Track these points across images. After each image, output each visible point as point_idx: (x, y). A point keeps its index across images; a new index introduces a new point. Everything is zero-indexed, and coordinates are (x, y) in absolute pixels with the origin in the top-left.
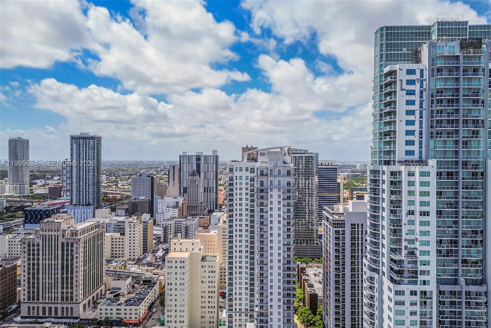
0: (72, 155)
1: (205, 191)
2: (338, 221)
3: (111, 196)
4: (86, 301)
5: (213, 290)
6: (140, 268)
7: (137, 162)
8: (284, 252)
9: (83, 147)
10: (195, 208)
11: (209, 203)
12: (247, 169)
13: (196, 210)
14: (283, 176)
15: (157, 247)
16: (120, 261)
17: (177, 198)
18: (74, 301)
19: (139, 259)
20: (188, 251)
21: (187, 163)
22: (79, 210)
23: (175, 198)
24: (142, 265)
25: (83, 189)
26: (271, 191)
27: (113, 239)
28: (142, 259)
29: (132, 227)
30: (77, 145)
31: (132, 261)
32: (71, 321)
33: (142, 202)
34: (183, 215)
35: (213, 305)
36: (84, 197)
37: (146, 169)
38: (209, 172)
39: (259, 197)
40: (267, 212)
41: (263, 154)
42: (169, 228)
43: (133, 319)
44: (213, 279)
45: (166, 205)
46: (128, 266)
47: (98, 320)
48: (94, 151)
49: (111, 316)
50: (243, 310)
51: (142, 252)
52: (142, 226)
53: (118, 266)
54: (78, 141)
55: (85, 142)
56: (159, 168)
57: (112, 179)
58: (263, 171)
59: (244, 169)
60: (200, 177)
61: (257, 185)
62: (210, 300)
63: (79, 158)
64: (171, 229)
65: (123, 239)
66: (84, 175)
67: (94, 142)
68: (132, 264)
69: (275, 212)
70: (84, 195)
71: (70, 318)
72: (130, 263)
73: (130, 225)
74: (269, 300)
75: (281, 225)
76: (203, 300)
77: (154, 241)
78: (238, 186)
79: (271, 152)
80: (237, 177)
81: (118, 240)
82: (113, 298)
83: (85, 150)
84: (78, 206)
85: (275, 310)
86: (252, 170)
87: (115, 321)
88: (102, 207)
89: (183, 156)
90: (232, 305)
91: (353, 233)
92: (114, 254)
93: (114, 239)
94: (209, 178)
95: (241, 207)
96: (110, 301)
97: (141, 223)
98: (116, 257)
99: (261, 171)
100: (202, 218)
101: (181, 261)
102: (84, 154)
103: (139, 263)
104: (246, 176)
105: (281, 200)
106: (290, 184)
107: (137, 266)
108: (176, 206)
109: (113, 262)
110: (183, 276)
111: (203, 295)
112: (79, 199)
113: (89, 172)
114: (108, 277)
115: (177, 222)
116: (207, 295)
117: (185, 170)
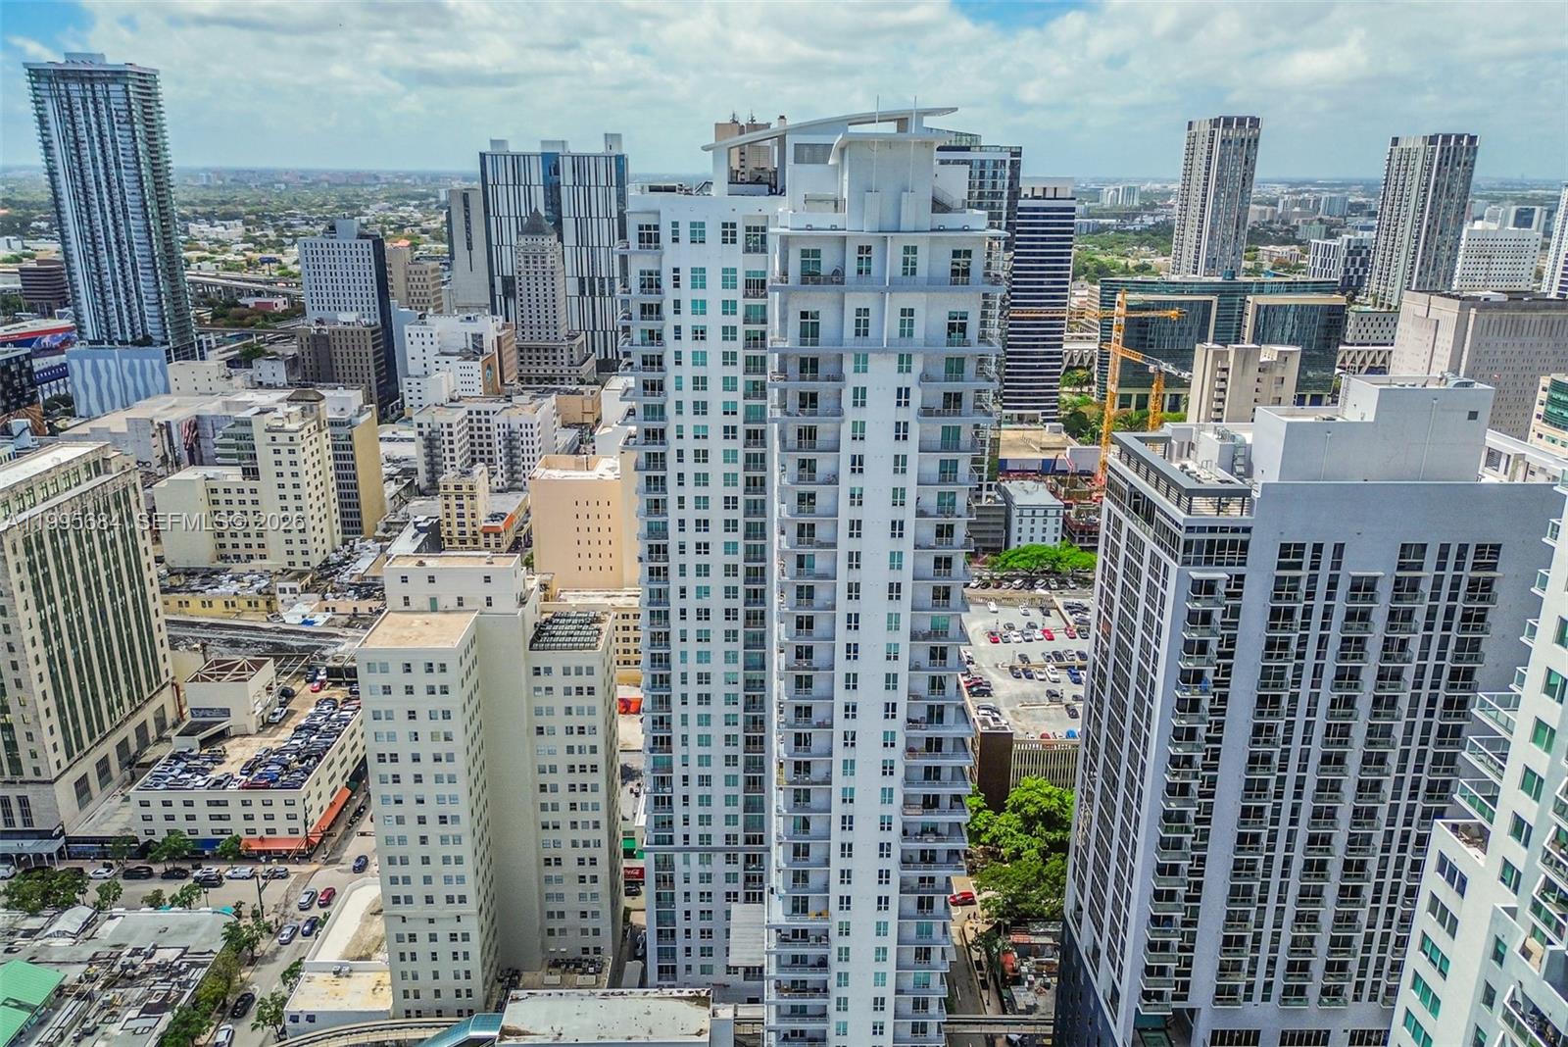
0: (47, 147)
1: (582, 293)
2: (1213, 530)
3: (251, 302)
4: (88, 766)
5: (588, 759)
6: (325, 604)
7: (357, 175)
8: (915, 667)
9: (87, 114)
10: (550, 354)
11: (599, 336)
12: (728, 233)
13: (551, 361)
14: (932, 284)
15: (404, 509)
16: (252, 572)
17: (475, 320)
18: (28, 774)
19: (326, 564)
20: (466, 606)
21: (511, 182)
22: (111, 362)
23: (469, 318)
24: (334, 591)
25: (115, 283)
26: (862, 364)
27: (214, 491)
28: (340, 564)
29: (284, 450)
30: (60, 107)
31: (294, 579)
32: (29, 846)
33: (347, 334)
34: (502, 381)
35: (590, 816)
36: (125, 313)
37: (387, 199)
38: (595, 221)
39: (793, 402)
40: (833, 480)
41: (812, 154)
42: (446, 438)
43: (282, 833)
44: (585, 721)
45: (437, 346)
46: (280, 597)
47: (142, 841)
48: (133, 132)
49: (192, 825)
50: (718, 842)
51: (338, 538)
52: (328, 441)
53: (243, 597)
54: (62, 87)
55: (89, 94)
56: (432, 200)
57: (266, 236)
58: (816, 253)
59: (713, 233)
60: (560, 239)
61: (782, 336)
62: (579, 797)
63: (79, 158)
64: (451, 442)
65: (253, 491)
66: (111, 228)
67: (127, 93)
68: (293, 590)
69: (878, 480)
70: (124, 307)
71: (22, 835)
72: (288, 585)
73: (274, 439)
74: (835, 877)
75: (906, 545)
76: (548, 798)
77: (391, 488)
78: (688, 320)
79: (864, 141)
80: (681, 275)
81: (235, 497)
82: (195, 752)
83: (94, 126)
84: (106, 345)
85: (864, 915)
86: (757, 240)
87: (210, 843)
88: (201, 348)
89: (494, 156)
90: (670, 822)
91: (1283, 588)
92: (229, 546)
93: (221, 491)
94: (596, 244)
95: (700, 420)
96: (182, 765)
97: (320, 431)
98: (237, 557)
99: (805, 253)
100: (574, 393)
101: (431, 665)
102: (97, 145)
103: (324, 583)
104: (725, 271)
105: (910, 415)
106: (963, 328)
107: (316, 597)
108: (475, 350)
109: (225, 578)
110: (442, 725)
111: (548, 779)
112: (107, 318)
113: (126, 217)
114: (188, 653)
115: (475, 417)
116: (562, 779)
117: (503, 211)
